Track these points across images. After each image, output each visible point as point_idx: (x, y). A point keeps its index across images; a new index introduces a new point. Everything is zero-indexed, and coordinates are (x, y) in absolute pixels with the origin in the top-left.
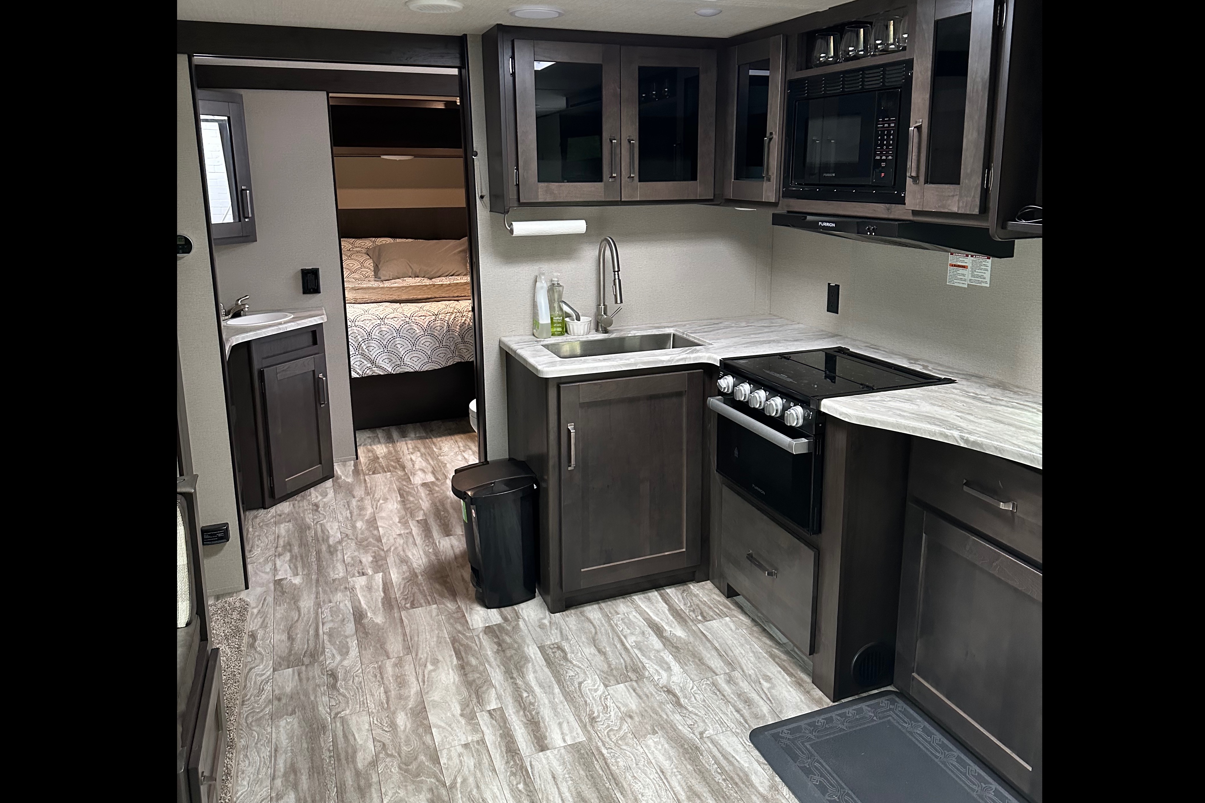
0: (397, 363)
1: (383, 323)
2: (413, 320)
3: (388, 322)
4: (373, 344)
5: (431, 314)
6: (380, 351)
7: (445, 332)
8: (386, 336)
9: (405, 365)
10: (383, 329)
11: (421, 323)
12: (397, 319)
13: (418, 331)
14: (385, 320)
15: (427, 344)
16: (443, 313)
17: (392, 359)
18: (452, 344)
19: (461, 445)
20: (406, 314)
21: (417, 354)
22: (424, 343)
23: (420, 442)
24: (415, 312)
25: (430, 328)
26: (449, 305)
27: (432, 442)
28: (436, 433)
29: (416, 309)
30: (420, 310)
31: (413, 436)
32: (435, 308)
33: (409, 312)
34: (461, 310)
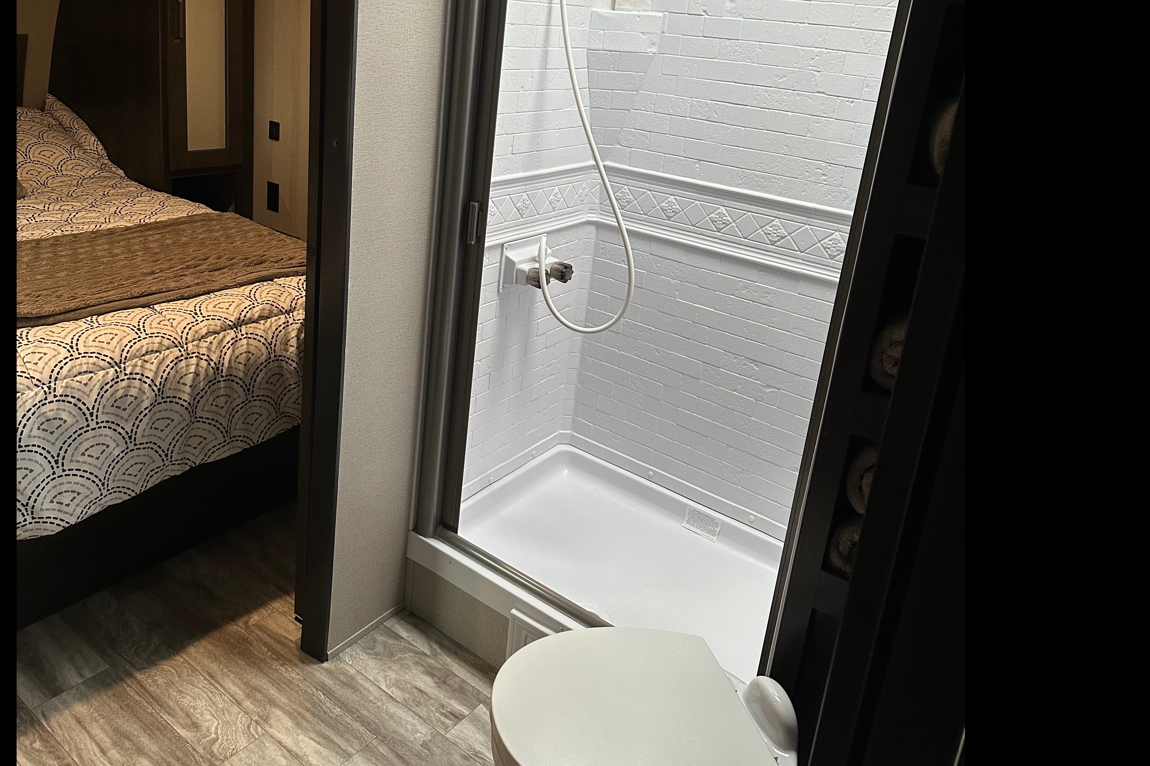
2: (58, 392)
5: (105, 364)
19: (233, 689)
20: (37, 376)
21: (69, 485)
22: (88, 449)
23: (114, 705)
24: (60, 365)
25: (104, 407)
26: (141, 327)
27: (146, 694)
28: (132, 652)
29: (59, 353)
30: (71, 355)
31: (75, 679)
32: (109, 343)
33: (43, 368)
34: (179, 340)
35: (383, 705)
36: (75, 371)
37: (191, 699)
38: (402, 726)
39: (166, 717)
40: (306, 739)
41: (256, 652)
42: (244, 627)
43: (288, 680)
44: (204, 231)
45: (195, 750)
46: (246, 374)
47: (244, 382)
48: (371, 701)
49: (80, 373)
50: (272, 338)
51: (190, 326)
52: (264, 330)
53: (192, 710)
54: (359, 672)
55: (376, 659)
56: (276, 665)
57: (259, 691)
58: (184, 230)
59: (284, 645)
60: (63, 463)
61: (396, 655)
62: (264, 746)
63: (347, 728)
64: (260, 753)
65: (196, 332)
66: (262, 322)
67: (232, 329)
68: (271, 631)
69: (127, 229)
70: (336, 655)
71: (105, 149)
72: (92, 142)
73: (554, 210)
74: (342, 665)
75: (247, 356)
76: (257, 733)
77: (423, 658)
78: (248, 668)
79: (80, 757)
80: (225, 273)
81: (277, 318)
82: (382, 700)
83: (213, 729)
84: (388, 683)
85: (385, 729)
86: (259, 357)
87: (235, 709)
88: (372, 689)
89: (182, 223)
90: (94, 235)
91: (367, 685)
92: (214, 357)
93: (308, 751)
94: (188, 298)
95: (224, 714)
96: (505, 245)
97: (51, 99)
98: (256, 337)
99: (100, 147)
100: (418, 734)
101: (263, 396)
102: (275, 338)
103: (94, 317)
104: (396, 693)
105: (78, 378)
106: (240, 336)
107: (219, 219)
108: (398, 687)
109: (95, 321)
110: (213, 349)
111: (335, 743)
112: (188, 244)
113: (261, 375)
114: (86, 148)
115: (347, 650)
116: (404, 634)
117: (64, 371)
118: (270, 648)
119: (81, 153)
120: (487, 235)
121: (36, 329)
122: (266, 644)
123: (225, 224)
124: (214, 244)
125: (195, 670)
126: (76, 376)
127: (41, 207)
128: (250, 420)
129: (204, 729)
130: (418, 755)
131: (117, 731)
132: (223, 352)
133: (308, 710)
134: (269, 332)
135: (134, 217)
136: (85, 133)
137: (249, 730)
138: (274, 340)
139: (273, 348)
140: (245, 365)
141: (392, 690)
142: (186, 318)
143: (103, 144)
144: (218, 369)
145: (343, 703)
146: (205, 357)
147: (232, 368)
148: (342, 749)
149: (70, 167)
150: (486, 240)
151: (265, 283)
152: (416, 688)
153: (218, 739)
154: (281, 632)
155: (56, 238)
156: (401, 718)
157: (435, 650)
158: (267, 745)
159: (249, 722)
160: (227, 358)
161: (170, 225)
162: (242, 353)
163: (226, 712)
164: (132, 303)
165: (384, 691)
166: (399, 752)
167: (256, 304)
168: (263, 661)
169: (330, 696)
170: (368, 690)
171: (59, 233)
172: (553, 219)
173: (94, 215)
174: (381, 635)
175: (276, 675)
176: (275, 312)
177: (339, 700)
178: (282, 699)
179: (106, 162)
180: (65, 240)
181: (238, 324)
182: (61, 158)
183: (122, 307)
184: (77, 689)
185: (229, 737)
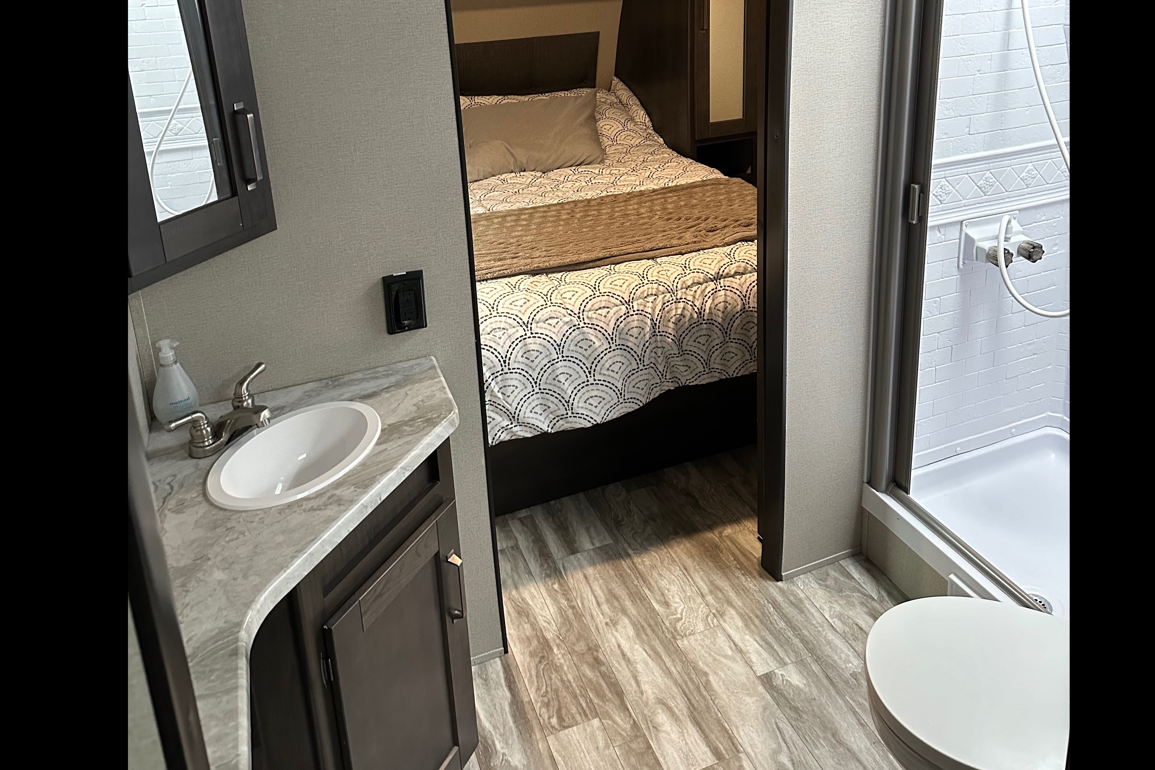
0: (559, 413)
1: (529, 334)
2: (586, 321)
3: (540, 331)
4: (514, 380)
5: (618, 302)
6: (525, 392)
7: (647, 337)
8: (537, 361)
9: (575, 415)
10: (532, 347)
11: (601, 324)
12: (556, 321)
13: (598, 344)
14: (534, 326)
15: (616, 367)
16: (640, 298)
17: (550, 404)
18: (660, 360)
19: (701, 584)
20: (571, 308)
21: (598, 392)
22: (611, 366)
23: (612, 572)
24: (586, 301)
25: (620, 334)
26: (645, 275)
27: (635, 570)
28: (631, 535)
29: (586, 292)
30: (594, 294)
31: (588, 546)
32: (621, 286)
33: (575, 302)
34: (671, 287)
35: (824, 630)
36: (596, 306)
37: (667, 583)
38: (837, 653)
39: (647, 591)
40: (751, 640)
41: (724, 559)
42: (718, 535)
43: (746, 588)
44: (712, 194)
45: (663, 622)
46: (724, 320)
47: (722, 326)
48: (813, 625)
49: (600, 308)
50: (747, 292)
51: (680, 276)
52: (740, 285)
53: (666, 591)
54: (808, 598)
55: (825, 590)
56: (738, 573)
57: (721, 591)
58: (696, 193)
59: (748, 559)
60: (594, 375)
61: (845, 592)
62: (717, 635)
63: (788, 641)
64: (712, 640)
65: (684, 282)
66: (738, 277)
67: (713, 281)
68: (739, 544)
69: (654, 191)
70: (790, 578)
71: (651, 120)
72: (641, 115)
73: (1027, 187)
74: (793, 588)
75: (725, 305)
76: (713, 623)
77: (869, 601)
78: (716, 570)
79: (583, 604)
80: (716, 234)
81: (751, 274)
82: (823, 627)
83: (679, 611)
84: (832, 613)
85: (821, 651)
86: (735, 307)
87: (699, 600)
88: (816, 614)
89: (696, 187)
90: (629, 196)
91: (813, 610)
92: (698, 303)
93: (751, 649)
94: (683, 254)
95: (690, 601)
96: (964, 222)
97: (616, 80)
98: (732, 289)
99: (648, 119)
100: (850, 665)
101: (738, 339)
102: (749, 292)
103: (613, 266)
104: (838, 624)
105: (599, 312)
106: (719, 288)
107: (726, 183)
108: (840, 619)
109: (612, 269)
110: (697, 297)
111: (775, 650)
112: (696, 205)
113: (737, 322)
114: (637, 120)
115: (801, 576)
116: (856, 576)
117: (589, 306)
118: (736, 559)
119: (632, 126)
120: (929, 215)
121: (572, 273)
122: (733, 555)
123: (730, 188)
124: (717, 206)
125: (673, 561)
126: (597, 310)
127: (597, 172)
128: (726, 357)
129: (673, 608)
130: (846, 682)
131: (610, 591)
132: (705, 300)
133: (757, 617)
134: (744, 286)
135: (661, 181)
136: (637, 108)
137: (707, 619)
138: (748, 294)
139: (747, 300)
140: (723, 312)
141: (834, 620)
142: (677, 270)
143: (649, 117)
144: (700, 313)
145: (788, 619)
146: (690, 303)
147: (712, 313)
148: (779, 656)
149: (623, 137)
150: (929, 219)
151: (746, 244)
152: (857, 625)
153: (682, 619)
154: (747, 547)
155: (602, 198)
156: (837, 646)
157: (883, 596)
158: (719, 635)
159: (708, 612)
160: (708, 305)
161: (686, 188)
162: (720, 303)
163: (692, 600)
164: (643, 255)
165: (827, 620)
166: (829, 674)
167: (734, 261)
168: (729, 567)
169: (778, 611)
170: (813, 615)
171: (604, 194)
172: (1027, 196)
173: (633, 178)
174: (835, 571)
175: (737, 581)
176: (749, 269)
177: (786, 616)
178: (738, 602)
179: (651, 132)
180: (608, 200)
181: (717, 278)
182: (617, 130)
183: (636, 258)
184: (588, 553)
185: (691, 620)
